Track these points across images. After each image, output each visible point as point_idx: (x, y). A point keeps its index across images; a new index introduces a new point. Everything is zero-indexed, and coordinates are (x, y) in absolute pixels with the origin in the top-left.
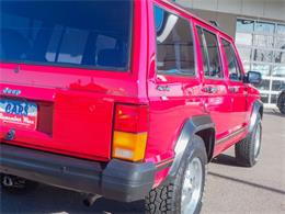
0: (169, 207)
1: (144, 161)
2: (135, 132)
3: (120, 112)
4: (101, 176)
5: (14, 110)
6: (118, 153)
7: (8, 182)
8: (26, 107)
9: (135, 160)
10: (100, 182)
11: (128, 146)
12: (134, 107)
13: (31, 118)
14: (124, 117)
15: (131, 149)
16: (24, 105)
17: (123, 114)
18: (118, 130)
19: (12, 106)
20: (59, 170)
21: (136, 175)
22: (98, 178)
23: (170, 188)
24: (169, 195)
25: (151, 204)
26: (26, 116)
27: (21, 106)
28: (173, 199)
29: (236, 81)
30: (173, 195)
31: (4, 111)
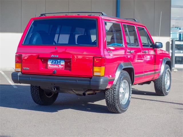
0: (114, 97)
1: (104, 76)
2: (101, 66)
3: (95, 60)
5: (55, 63)
6: (95, 74)
7: (54, 89)
8: (60, 61)
9: (101, 76)
10: (90, 83)
11: (99, 71)
12: (100, 58)
13: (62, 65)
14: (97, 62)
15: (100, 72)
16: (59, 61)
17: (96, 61)
18: (95, 66)
19: (54, 62)
21: (102, 80)
22: (89, 82)
23: (114, 90)
24: (114, 92)
25: (108, 96)
26: (60, 65)
27: (57, 61)
28: (116, 94)
29: (148, 47)
30: (116, 92)
31: (51, 63)
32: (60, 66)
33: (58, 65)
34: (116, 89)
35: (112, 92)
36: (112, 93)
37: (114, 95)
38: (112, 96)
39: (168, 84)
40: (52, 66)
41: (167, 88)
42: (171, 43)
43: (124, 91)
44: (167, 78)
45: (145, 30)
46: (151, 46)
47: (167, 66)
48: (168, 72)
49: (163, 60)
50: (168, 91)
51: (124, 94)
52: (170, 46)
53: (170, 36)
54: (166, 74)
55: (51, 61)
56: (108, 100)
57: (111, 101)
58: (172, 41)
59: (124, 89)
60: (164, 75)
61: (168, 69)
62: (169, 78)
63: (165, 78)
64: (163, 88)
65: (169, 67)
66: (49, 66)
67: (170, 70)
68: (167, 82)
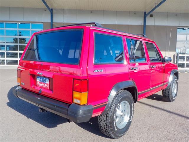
0: (107, 124)
1: (87, 105)
2: (81, 92)
4: (67, 111)
6: (75, 101)
16: (45, 79)
18: (75, 91)
19: (42, 79)
20: (54, 107)
23: (108, 115)
24: (107, 119)
25: (100, 122)
26: (46, 83)
27: (44, 79)
28: (109, 120)
29: (157, 62)
30: (109, 119)
31: (39, 81)
32: (46, 85)
33: (44, 83)
34: (110, 115)
35: (105, 117)
36: (105, 119)
37: (107, 121)
38: (105, 122)
39: (175, 91)
40: (40, 84)
41: (174, 95)
42: (176, 55)
43: (123, 114)
44: (174, 87)
45: (155, 45)
46: (160, 60)
47: (175, 76)
48: (175, 82)
49: (171, 72)
50: (175, 98)
51: (122, 117)
52: (176, 57)
53: (175, 51)
54: (174, 84)
55: (40, 78)
56: (101, 126)
57: (104, 128)
58: (177, 54)
59: (122, 111)
60: (171, 85)
61: (176, 79)
62: (176, 86)
63: (172, 88)
64: (170, 96)
65: (176, 77)
66: (38, 83)
67: (177, 80)
68: (174, 91)
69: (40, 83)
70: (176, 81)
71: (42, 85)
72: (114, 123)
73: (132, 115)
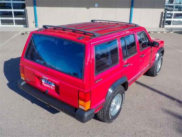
0: (104, 112)
2: (85, 102)
9: (86, 110)
15: (84, 107)
18: (80, 100)
19: (47, 81)
27: (49, 82)
31: (44, 82)
32: (51, 87)
33: (50, 85)
39: (160, 66)
40: (45, 85)
41: (158, 70)
42: (164, 12)
47: (161, 54)
51: (115, 106)
54: (159, 61)
55: (45, 80)
59: (116, 102)
60: (157, 63)
66: (43, 84)
68: (158, 67)
69: (45, 83)
70: (161, 58)
71: (48, 86)
72: (110, 112)
73: (123, 102)
